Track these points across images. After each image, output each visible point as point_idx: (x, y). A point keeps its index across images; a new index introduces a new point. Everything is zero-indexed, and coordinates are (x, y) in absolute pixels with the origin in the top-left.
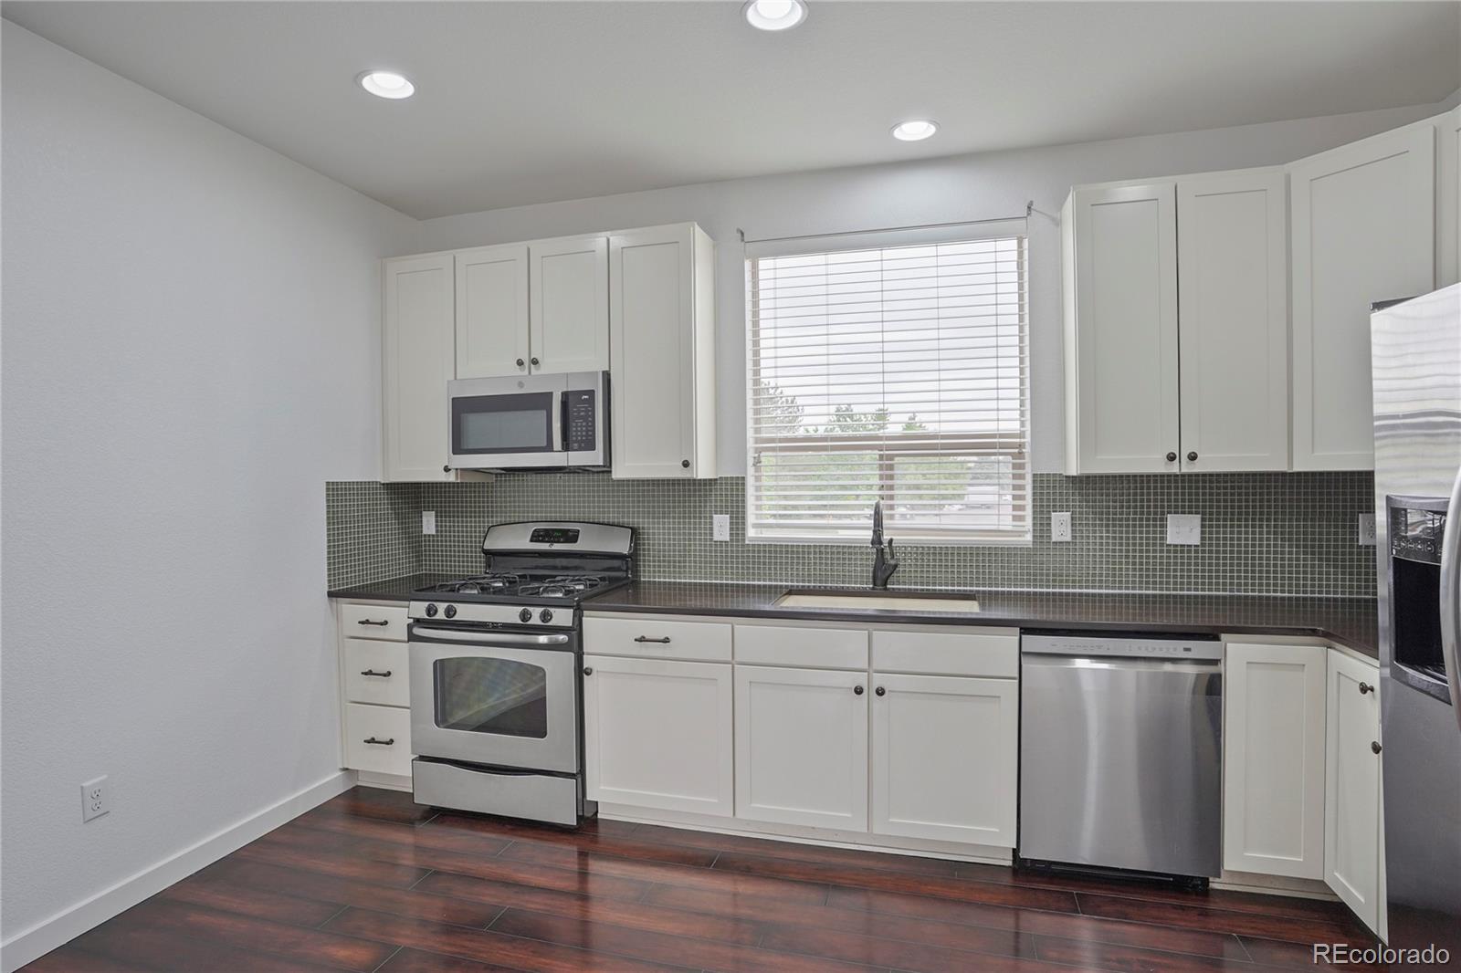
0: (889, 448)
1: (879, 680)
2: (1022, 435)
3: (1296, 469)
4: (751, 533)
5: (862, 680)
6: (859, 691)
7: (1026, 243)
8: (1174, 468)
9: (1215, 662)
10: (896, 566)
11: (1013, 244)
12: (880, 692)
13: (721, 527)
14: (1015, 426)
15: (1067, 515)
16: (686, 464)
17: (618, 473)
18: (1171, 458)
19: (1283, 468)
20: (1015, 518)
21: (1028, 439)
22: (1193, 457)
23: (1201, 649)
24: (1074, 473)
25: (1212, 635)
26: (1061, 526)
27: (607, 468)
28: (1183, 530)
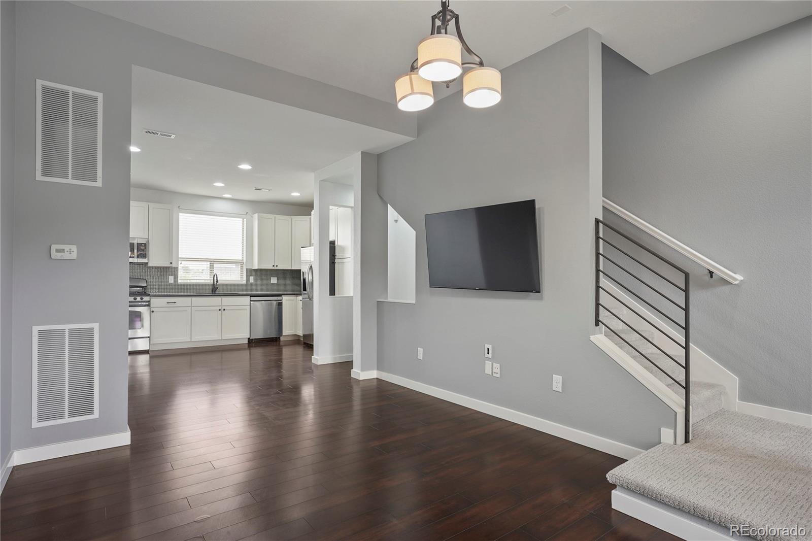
0: (212, 261)
1: (224, 308)
2: (243, 260)
3: (293, 268)
4: (179, 281)
5: (220, 308)
6: (220, 310)
7: (245, 220)
8: (274, 268)
9: (281, 300)
10: (217, 288)
11: (241, 219)
12: (224, 310)
13: (171, 279)
14: (241, 259)
15: (253, 277)
16: (171, 263)
17: (150, 265)
18: (273, 266)
19: (290, 268)
20: (241, 278)
21: (245, 261)
22: (277, 266)
23: (279, 298)
24: (256, 268)
25: (280, 295)
26: (252, 280)
27: (147, 263)
28: (274, 280)
